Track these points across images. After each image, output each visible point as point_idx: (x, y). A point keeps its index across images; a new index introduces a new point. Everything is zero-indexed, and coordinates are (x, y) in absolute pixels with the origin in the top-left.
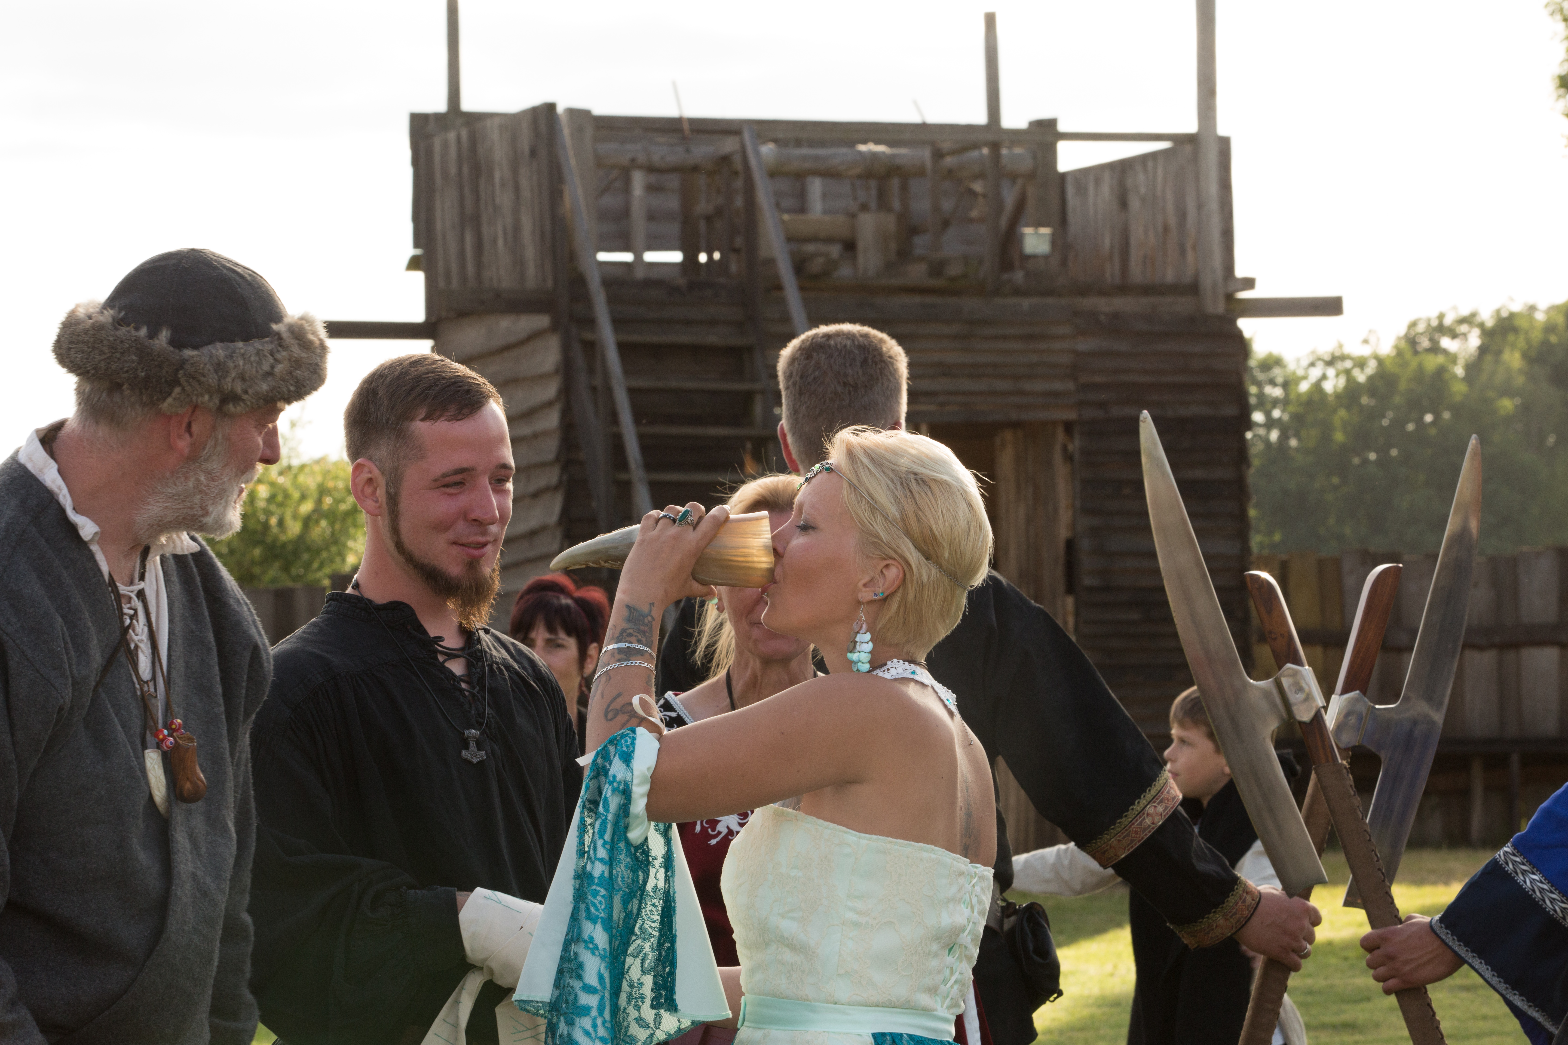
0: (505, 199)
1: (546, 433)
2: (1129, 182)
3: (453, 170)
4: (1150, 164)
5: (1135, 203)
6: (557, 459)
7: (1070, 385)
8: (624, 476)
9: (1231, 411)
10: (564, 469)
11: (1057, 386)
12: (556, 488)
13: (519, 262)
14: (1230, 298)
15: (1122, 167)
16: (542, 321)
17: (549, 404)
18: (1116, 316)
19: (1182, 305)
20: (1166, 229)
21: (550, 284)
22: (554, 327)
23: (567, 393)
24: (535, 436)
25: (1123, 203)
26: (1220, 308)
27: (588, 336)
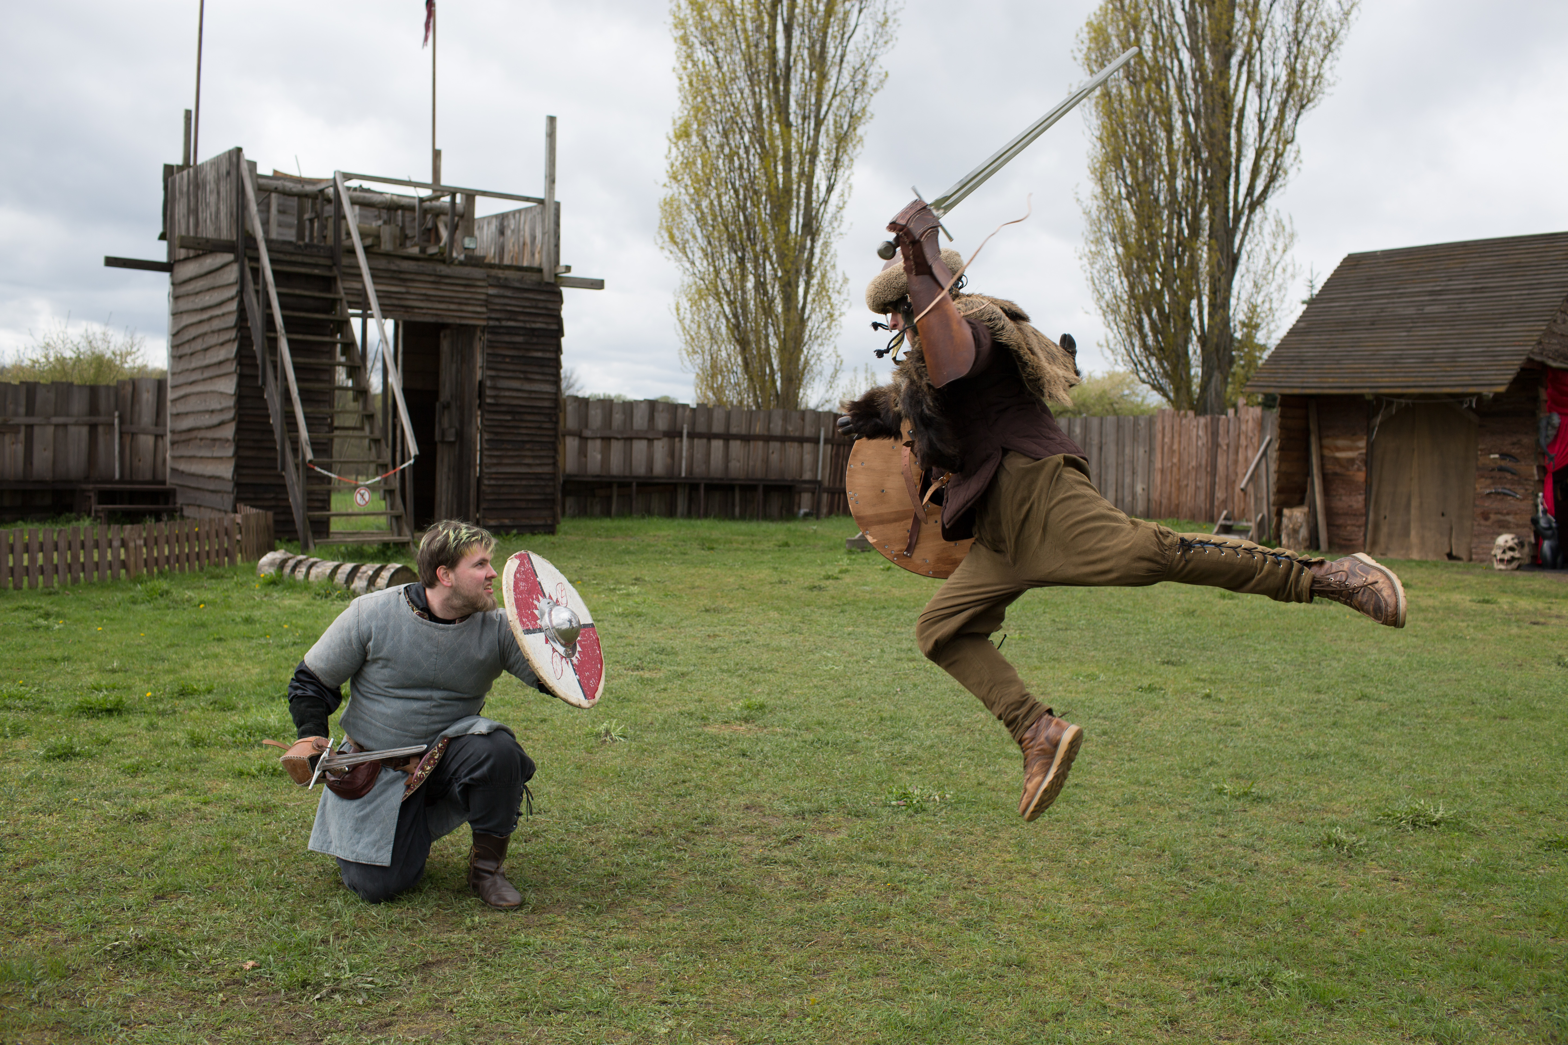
0: (212, 199)
1: (229, 313)
2: (506, 223)
3: (185, 189)
4: (517, 215)
5: (508, 233)
6: (235, 326)
7: (484, 309)
8: (272, 335)
9: (554, 327)
10: (238, 331)
11: (479, 309)
12: (234, 340)
13: (218, 229)
14: (556, 275)
15: (502, 218)
16: (230, 257)
17: (232, 299)
18: (506, 279)
19: (535, 277)
20: (524, 244)
21: (235, 238)
22: (236, 260)
23: (241, 292)
24: (223, 315)
25: (502, 232)
26: (552, 280)
27: (255, 265)
